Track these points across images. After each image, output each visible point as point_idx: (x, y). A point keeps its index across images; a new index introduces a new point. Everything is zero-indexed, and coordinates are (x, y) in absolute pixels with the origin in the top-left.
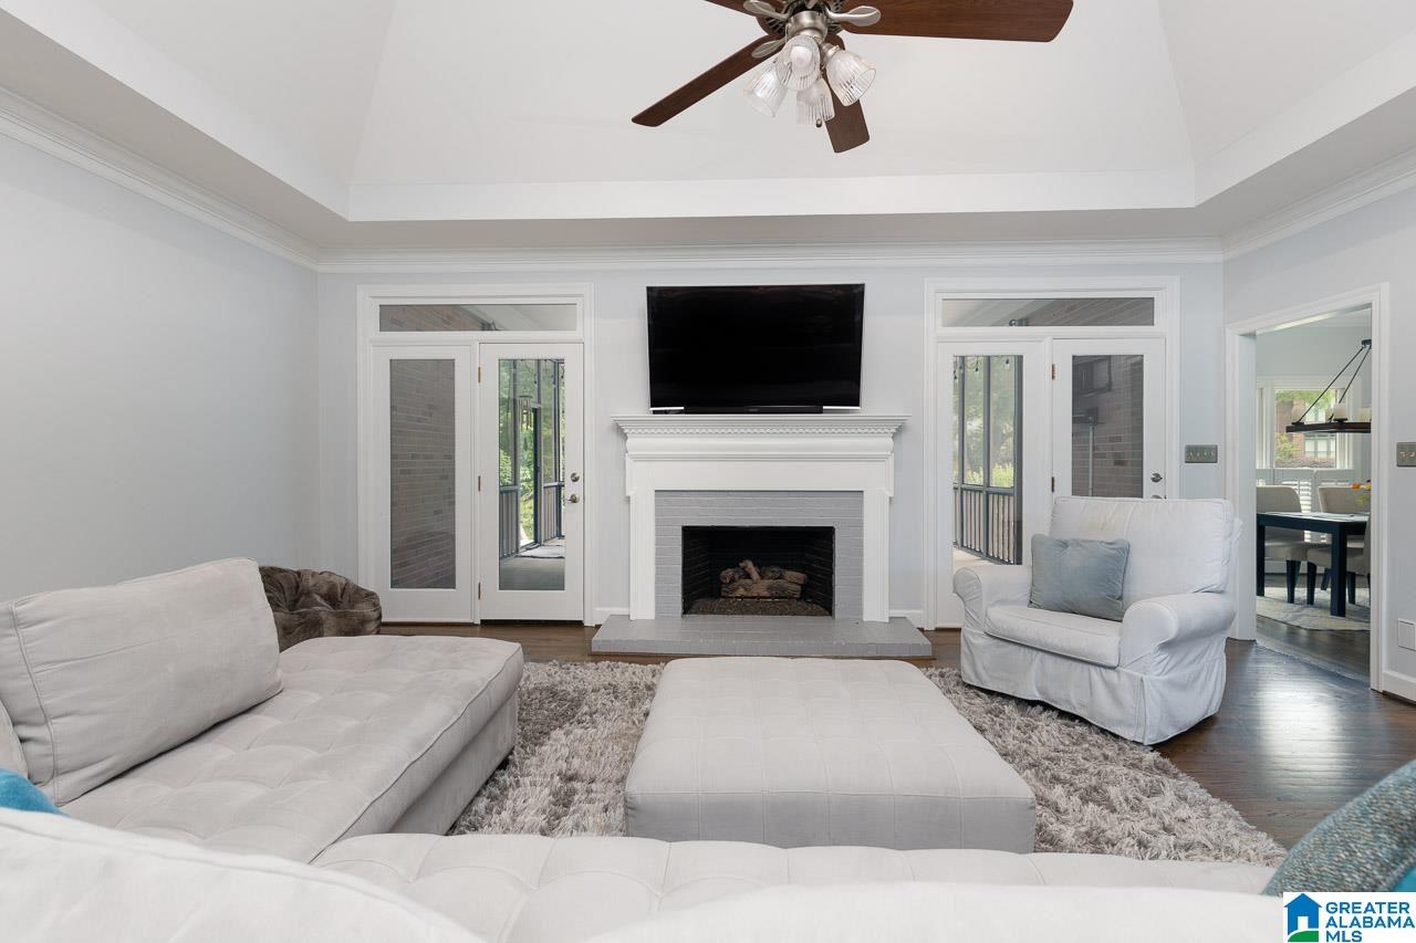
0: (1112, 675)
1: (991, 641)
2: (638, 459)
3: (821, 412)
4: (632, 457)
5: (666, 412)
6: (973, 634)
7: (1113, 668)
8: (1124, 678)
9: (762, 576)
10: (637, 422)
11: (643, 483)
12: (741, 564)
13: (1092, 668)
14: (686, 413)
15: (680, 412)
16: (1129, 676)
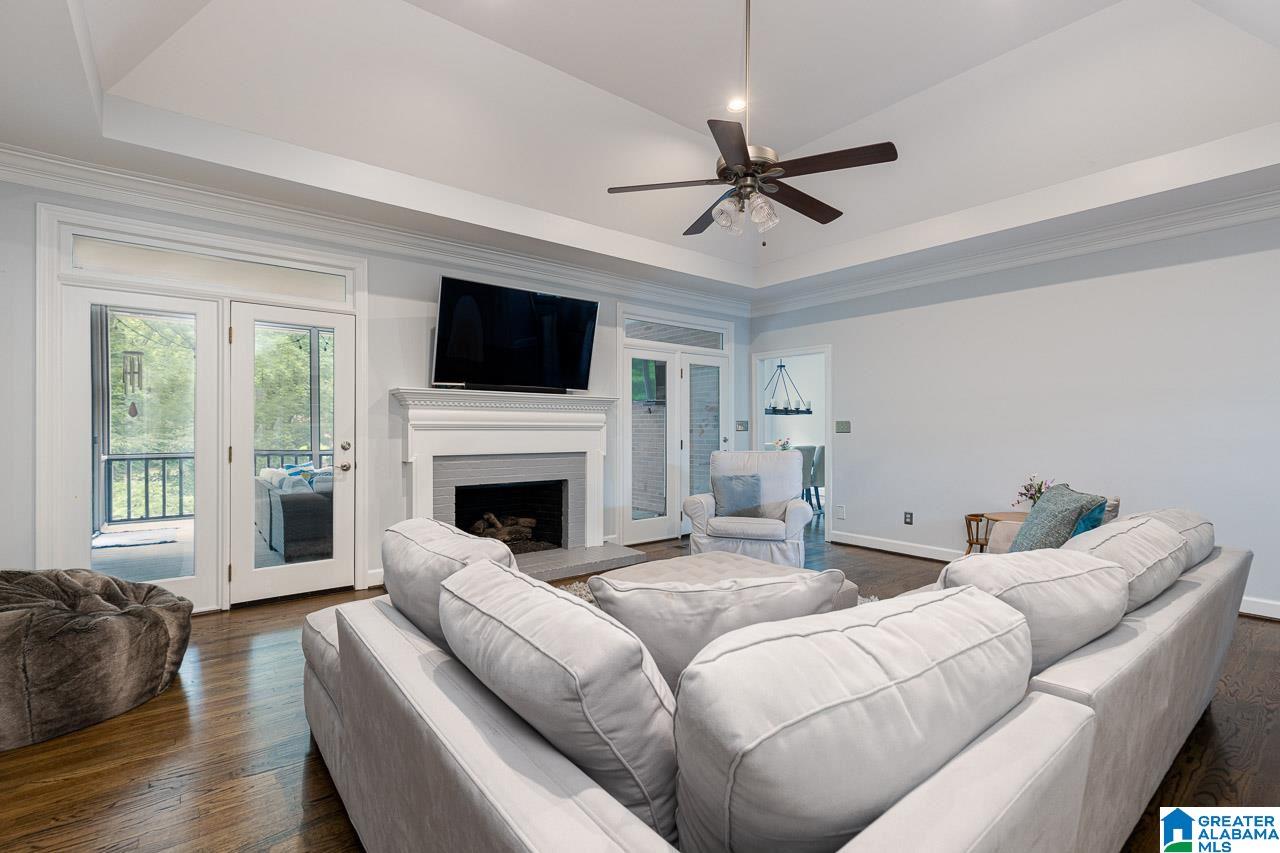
0: (783, 545)
1: (712, 540)
2: (417, 428)
3: (565, 392)
4: (414, 426)
5: (446, 387)
6: (700, 537)
7: (783, 541)
8: (790, 546)
9: (502, 523)
10: (415, 394)
11: (422, 449)
12: (486, 517)
13: (772, 544)
14: (467, 388)
15: (462, 388)
16: (792, 544)
